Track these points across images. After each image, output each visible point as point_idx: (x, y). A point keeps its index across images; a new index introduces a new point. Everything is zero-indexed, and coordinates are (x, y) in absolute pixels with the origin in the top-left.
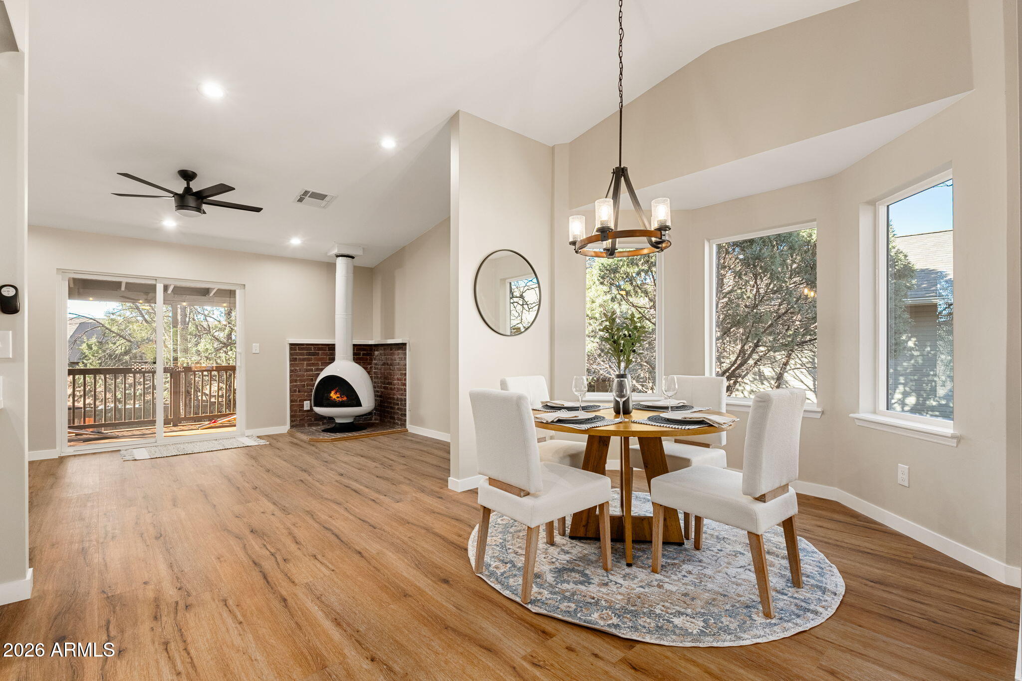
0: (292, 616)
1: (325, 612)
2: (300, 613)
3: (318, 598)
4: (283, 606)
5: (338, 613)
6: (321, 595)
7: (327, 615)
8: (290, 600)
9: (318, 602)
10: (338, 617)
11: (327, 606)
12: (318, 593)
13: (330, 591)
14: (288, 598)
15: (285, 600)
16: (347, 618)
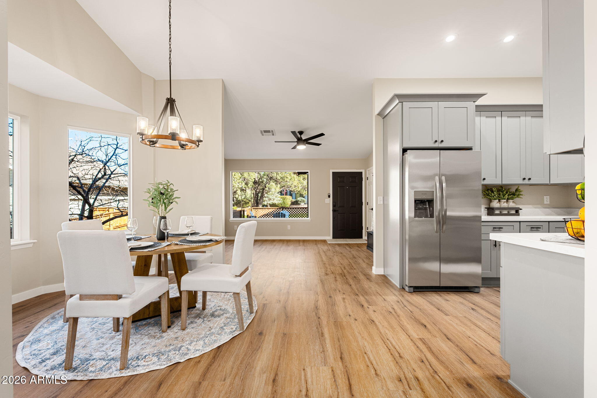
0: (340, 346)
1: (325, 342)
2: (336, 346)
3: (324, 351)
4: (343, 354)
5: (319, 338)
6: (321, 352)
7: (324, 340)
8: (339, 357)
9: (325, 349)
10: (321, 337)
11: (322, 345)
12: (322, 355)
13: (315, 353)
14: (339, 359)
15: (341, 358)
16: (317, 335)
